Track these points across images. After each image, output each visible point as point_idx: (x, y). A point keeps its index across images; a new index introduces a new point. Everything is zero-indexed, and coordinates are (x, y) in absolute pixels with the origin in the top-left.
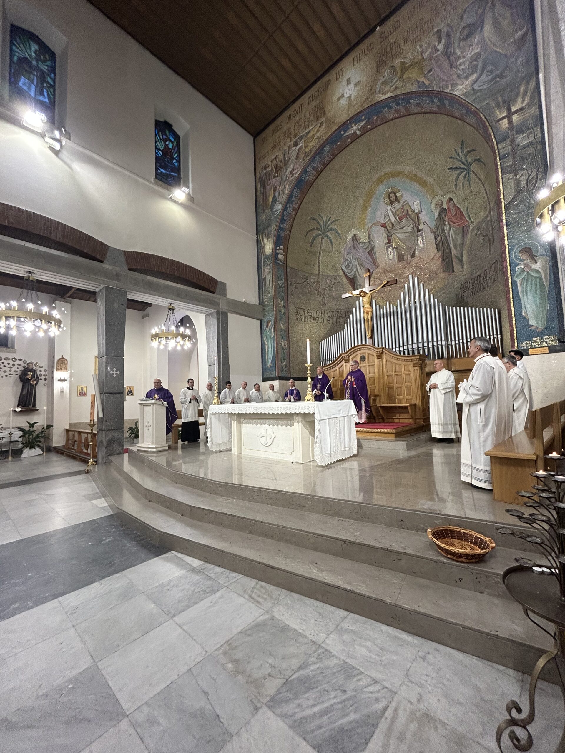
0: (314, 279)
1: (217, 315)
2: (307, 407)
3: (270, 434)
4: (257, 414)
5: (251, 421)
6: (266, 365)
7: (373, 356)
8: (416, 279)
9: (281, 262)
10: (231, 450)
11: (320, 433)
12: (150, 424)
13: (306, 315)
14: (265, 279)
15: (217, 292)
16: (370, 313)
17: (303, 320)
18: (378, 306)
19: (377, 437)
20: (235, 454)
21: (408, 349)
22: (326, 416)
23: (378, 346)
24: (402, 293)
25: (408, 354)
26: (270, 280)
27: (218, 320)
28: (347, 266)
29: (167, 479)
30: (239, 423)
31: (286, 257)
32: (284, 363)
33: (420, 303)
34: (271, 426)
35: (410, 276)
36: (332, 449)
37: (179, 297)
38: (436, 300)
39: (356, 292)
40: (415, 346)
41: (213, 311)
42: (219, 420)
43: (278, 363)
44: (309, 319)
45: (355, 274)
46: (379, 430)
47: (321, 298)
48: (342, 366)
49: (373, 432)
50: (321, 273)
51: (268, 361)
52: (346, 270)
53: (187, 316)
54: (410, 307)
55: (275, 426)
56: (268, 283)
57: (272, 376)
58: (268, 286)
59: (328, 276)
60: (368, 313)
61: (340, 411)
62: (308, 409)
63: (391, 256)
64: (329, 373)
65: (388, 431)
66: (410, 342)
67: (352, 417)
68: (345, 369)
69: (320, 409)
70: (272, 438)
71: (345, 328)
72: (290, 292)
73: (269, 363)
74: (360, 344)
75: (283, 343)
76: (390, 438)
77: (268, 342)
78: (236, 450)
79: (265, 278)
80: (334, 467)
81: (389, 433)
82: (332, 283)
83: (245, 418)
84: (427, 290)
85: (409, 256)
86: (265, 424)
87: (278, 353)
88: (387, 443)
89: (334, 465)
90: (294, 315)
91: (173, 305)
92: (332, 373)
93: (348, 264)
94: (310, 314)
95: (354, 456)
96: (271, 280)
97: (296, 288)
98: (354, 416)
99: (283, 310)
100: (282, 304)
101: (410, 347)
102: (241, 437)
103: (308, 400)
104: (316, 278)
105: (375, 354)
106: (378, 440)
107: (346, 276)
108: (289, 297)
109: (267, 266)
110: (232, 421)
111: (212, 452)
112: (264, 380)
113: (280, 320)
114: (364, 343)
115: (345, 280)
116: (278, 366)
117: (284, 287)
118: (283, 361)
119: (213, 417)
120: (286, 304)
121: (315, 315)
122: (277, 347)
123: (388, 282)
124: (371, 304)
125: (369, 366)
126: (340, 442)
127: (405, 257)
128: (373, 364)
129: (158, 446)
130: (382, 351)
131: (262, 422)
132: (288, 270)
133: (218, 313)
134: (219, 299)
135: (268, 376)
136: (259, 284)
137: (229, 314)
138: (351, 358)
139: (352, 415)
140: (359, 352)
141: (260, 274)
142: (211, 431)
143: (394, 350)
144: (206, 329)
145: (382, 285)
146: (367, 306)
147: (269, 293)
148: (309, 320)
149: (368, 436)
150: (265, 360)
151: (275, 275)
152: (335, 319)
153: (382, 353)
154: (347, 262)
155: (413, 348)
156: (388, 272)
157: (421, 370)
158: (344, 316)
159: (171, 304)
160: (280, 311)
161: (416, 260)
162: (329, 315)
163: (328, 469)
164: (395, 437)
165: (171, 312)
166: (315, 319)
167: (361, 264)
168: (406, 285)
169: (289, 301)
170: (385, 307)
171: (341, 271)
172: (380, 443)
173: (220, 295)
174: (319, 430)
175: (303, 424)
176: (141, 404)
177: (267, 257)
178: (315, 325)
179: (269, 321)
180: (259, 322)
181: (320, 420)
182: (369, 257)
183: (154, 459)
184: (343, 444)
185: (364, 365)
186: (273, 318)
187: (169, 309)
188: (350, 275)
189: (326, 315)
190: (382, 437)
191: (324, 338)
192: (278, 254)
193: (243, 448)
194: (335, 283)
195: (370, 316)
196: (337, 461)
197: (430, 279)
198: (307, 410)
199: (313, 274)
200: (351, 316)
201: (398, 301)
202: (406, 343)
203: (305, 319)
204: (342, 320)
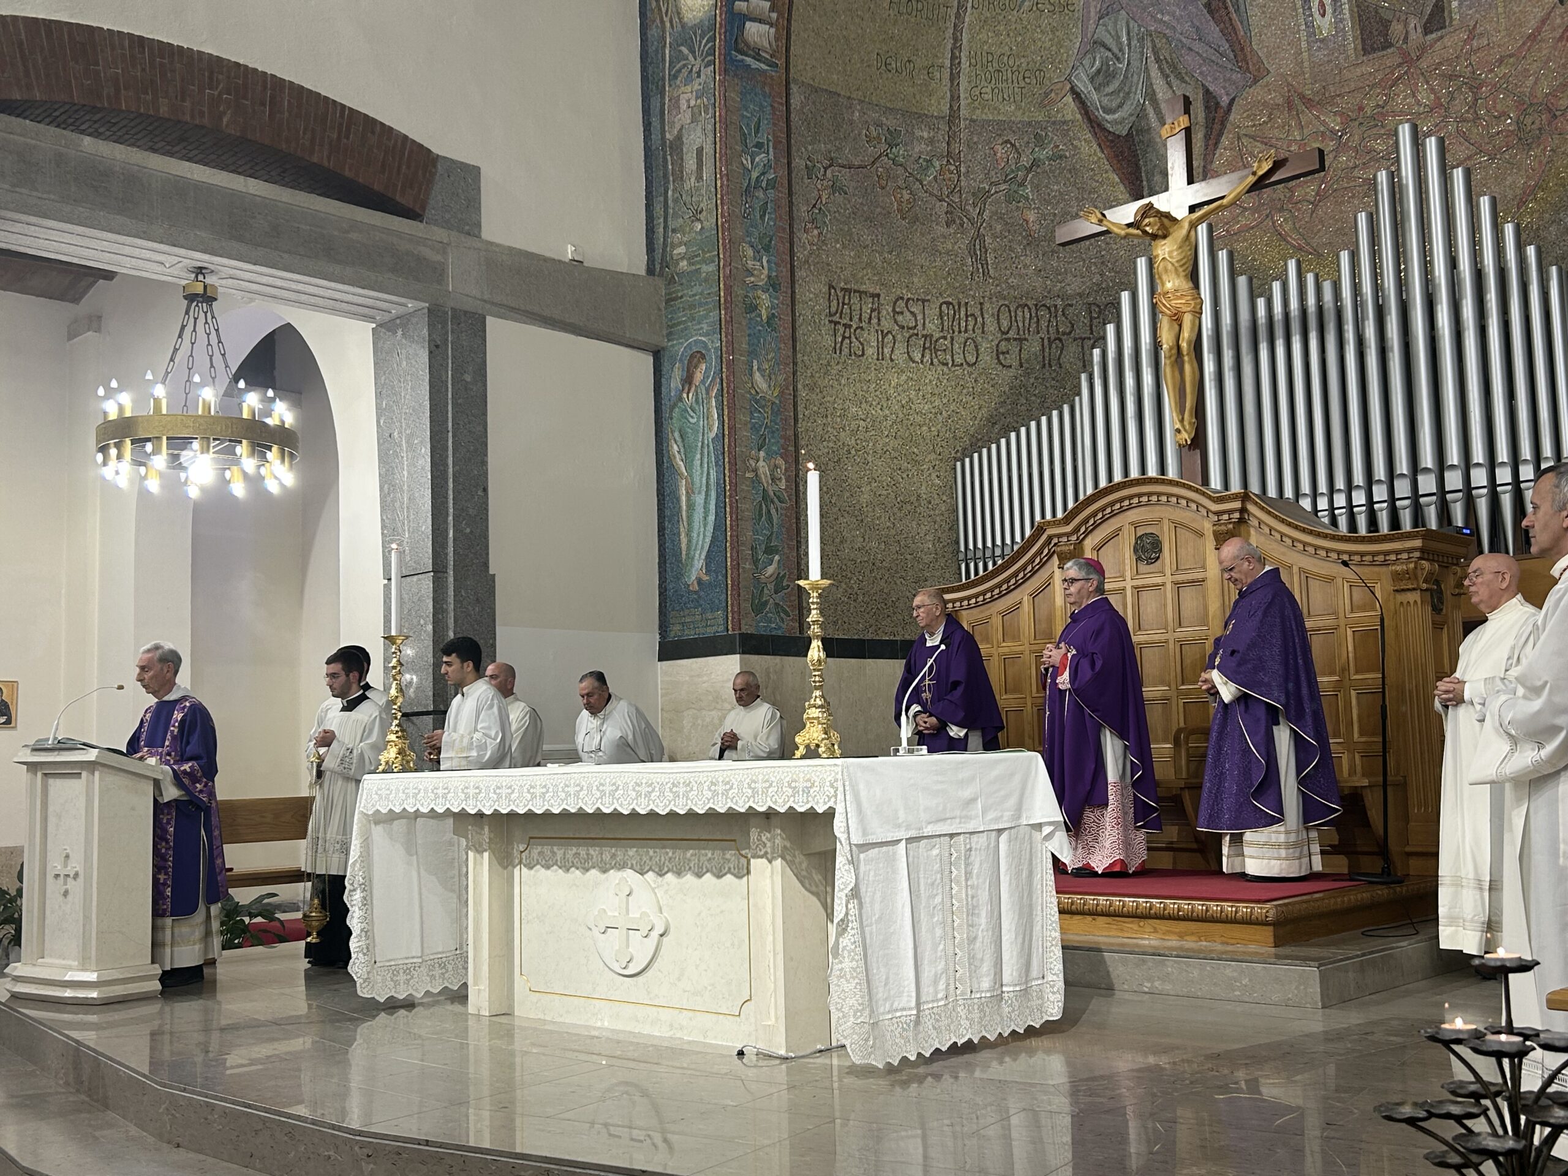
0: (931, 141)
1: (431, 326)
2: (801, 785)
3: (644, 914)
4: (581, 815)
5: (560, 853)
6: (679, 576)
7: (1202, 535)
8: (1431, 145)
9: (757, 57)
10: (460, 996)
11: (861, 905)
12: (76, 865)
13: (886, 324)
14: (677, 145)
15: (430, 213)
16: (1187, 319)
17: (870, 351)
18: (1242, 281)
19: (1190, 943)
20: (478, 1016)
21: (1392, 499)
22: (899, 826)
23: (1226, 485)
24: (1362, 218)
25: (1395, 523)
26: (700, 151)
27: (436, 351)
28: (1103, 77)
29: (134, 1131)
30: (505, 861)
31: (785, 34)
32: (771, 570)
33: (1453, 263)
34: (650, 876)
35: (1405, 133)
36: (927, 991)
37: (240, 239)
38: (1531, 251)
39: (1125, 214)
40: (1427, 484)
41: (411, 305)
42: (410, 847)
43: (737, 566)
44: (901, 348)
45: (1141, 114)
46: (1199, 906)
47: (963, 244)
48: (1048, 584)
49: (1170, 918)
50: (963, 112)
51: (691, 558)
52: (1095, 98)
53: (288, 331)
54: (1402, 284)
55: (669, 876)
56: (690, 163)
57: (710, 632)
58: (691, 182)
59: (1001, 127)
60: (1177, 319)
61: (973, 800)
62: (807, 791)
63: (1325, 24)
64: (986, 621)
65: (1243, 909)
66: (1403, 465)
67: (1038, 836)
68: (1059, 601)
69: (863, 794)
70: (655, 934)
71: (1079, 394)
72: (802, 211)
73: (696, 568)
74: (1134, 473)
75: (763, 467)
76: (1252, 948)
77: (689, 465)
78: (485, 995)
79: (679, 138)
80: (937, 1077)
81: (1248, 921)
82: (1025, 161)
83: (531, 840)
84: (1485, 203)
85: (1413, 22)
86: (622, 866)
87: (736, 520)
88: (1230, 969)
89: (936, 1067)
90: (826, 328)
91: (210, 280)
92: (997, 621)
93: (1105, 63)
94: (906, 319)
95: (1049, 1028)
96: (708, 149)
97: (836, 188)
98: (1047, 830)
99: (765, 300)
100: (761, 270)
101: (1402, 488)
102: (510, 930)
103: (812, 753)
104: (941, 136)
105: (1208, 527)
106: (1185, 954)
107: (1095, 125)
108: (802, 237)
109: (688, 81)
110: (471, 854)
111: (372, 1008)
112: (670, 650)
113: (753, 354)
114: (1152, 471)
115: (1088, 148)
116: (736, 585)
117: (772, 184)
118: (762, 557)
119: (378, 831)
120: (785, 271)
121: (932, 327)
122: (734, 486)
123: (1277, 165)
124: (1194, 276)
125: (1178, 585)
126: (972, 958)
127: (1396, 29)
128: (1200, 576)
129: (109, 975)
130: (1243, 510)
131: (607, 856)
132: (796, 101)
133: (435, 315)
134: (443, 247)
135: (690, 634)
136: (648, 168)
137: (490, 320)
138: (1089, 543)
139: (1039, 826)
140: (1133, 515)
141: (655, 121)
142: (366, 902)
143: (1306, 504)
144: (379, 395)
145: (1251, 179)
146: (1172, 283)
147: (696, 216)
148: (900, 355)
149: (1148, 937)
150: (677, 554)
151: (726, 125)
152: (1034, 346)
153: (1242, 521)
154: (1101, 55)
155: (1415, 495)
156: (1308, 102)
157: (1437, 609)
158: (1078, 332)
159: (200, 271)
160: (752, 308)
161: (1450, 42)
162: (1005, 324)
163: (905, 1084)
164: (1279, 942)
165: (199, 310)
166: (930, 345)
167: (1174, 67)
168: (1382, 177)
169: (800, 255)
170: (1276, 286)
171: (1069, 99)
172: (1195, 969)
173: (447, 225)
174: (855, 893)
175: (790, 864)
176: (32, 767)
177: (687, 36)
178: (931, 375)
179: (697, 357)
180: (650, 359)
181: (864, 847)
182: (1213, 31)
183: (88, 1037)
184: (986, 967)
185: (1159, 580)
186: (713, 344)
187: (191, 298)
188: (1117, 120)
189: (991, 326)
190: (1215, 940)
191: (976, 444)
192: (745, 18)
193: (520, 984)
194: (1035, 163)
195: (1186, 334)
196: (954, 1049)
197: (1524, 139)
198: (801, 798)
199: (921, 117)
200: (1110, 329)
201: (1345, 257)
202: (1380, 472)
203: (881, 346)
204: (1072, 349)
